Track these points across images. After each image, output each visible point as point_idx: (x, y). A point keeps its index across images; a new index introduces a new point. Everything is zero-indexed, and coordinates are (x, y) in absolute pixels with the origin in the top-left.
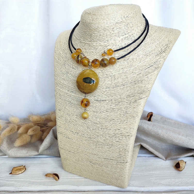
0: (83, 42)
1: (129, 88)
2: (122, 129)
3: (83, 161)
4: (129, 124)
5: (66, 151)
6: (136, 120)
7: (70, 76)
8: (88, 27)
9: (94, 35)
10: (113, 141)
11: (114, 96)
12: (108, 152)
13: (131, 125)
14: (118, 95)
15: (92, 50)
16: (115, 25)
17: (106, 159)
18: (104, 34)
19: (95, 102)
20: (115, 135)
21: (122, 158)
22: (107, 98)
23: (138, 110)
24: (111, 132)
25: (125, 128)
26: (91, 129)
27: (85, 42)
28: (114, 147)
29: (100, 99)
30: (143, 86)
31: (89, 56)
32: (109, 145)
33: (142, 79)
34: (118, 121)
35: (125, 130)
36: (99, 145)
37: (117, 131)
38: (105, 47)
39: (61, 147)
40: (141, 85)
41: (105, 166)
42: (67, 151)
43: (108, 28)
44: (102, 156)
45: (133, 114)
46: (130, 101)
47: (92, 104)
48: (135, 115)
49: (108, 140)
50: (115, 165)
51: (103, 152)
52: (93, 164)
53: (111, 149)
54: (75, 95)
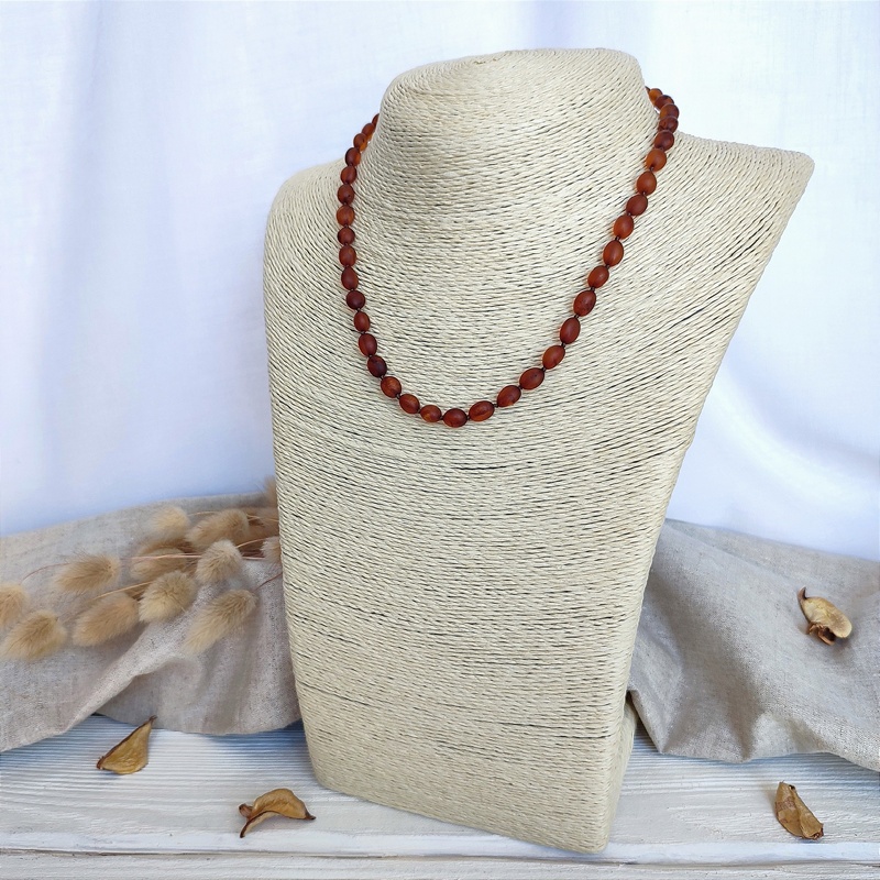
7: (342, 363)
9: (443, 184)
11: (542, 446)
13: (619, 571)
14: (556, 443)
15: (437, 251)
19: (456, 473)
21: (582, 717)
22: (508, 457)
25: (591, 586)
29: (480, 461)
31: (424, 277)
36: (479, 665)
37: (560, 600)
38: (493, 235)
43: (505, 154)
44: (491, 715)
45: (626, 522)
46: (614, 465)
47: (441, 485)
48: (635, 527)
49: (519, 641)
50: (553, 753)
51: (499, 692)
52: (452, 751)
53: (532, 681)
54: (366, 447)
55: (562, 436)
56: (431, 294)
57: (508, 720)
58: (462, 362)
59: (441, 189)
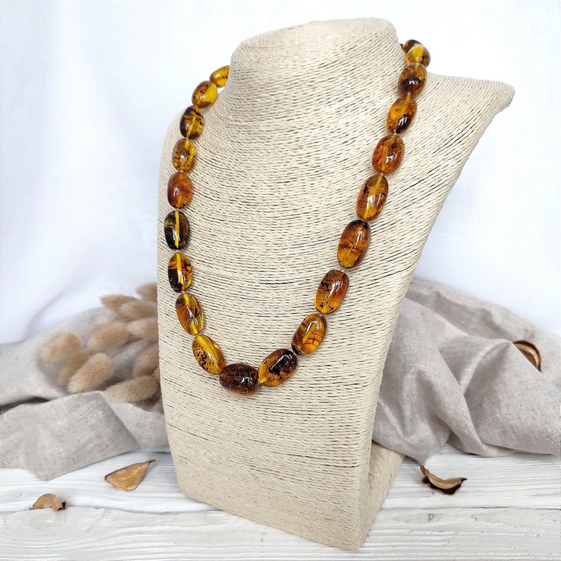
2: (336, 364)
3: (231, 463)
5: (185, 433)
7: (199, 217)
8: (246, 80)
9: (260, 102)
10: (311, 401)
11: (315, 269)
12: (300, 433)
13: (363, 352)
14: (324, 267)
15: (256, 145)
16: (317, 73)
17: (293, 457)
18: (287, 97)
19: (262, 286)
20: (318, 382)
21: (340, 452)
22: (294, 276)
25: (345, 362)
27: (239, 124)
28: (316, 419)
29: (277, 279)
31: (249, 162)
32: (300, 412)
33: (393, 218)
35: (346, 368)
36: (273, 414)
38: (290, 134)
39: (171, 421)
41: (292, 477)
42: (188, 434)
43: (297, 81)
44: (282, 448)
45: (368, 319)
46: (361, 282)
47: (253, 294)
48: (373, 323)
49: (298, 398)
50: (322, 475)
51: (286, 433)
52: (259, 472)
53: (306, 425)
54: (210, 270)
55: (328, 262)
56: (252, 172)
57: (292, 453)
58: (268, 215)
59: (259, 105)
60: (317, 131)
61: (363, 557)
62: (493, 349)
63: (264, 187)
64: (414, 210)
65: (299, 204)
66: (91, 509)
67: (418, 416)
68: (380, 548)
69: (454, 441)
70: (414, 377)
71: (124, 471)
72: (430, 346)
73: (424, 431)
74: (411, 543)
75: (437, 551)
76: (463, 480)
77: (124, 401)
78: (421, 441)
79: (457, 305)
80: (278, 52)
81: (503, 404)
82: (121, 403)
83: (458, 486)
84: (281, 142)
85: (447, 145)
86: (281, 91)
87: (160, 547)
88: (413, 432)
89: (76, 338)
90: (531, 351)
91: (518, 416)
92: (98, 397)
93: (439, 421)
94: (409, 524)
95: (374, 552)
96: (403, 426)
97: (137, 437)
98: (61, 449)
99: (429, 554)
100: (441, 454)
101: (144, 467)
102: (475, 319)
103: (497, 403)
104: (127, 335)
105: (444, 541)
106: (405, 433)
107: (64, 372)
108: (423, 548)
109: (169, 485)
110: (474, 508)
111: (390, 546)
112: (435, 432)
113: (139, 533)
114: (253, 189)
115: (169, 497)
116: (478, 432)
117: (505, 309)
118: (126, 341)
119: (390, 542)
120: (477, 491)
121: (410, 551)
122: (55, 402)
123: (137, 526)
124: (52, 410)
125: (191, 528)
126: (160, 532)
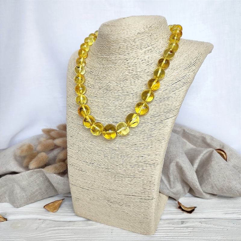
0: (100, 56)
1: (153, 106)
3: (99, 200)
4: (154, 149)
5: (78, 188)
6: (163, 144)
8: (106, 39)
10: (135, 171)
12: (130, 185)
16: (137, 36)
17: (127, 196)
18: (124, 46)
20: (138, 164)
23: (165, 132)
24: (133, 160)
26: (109, 157)
27: (103, 57)
28: (137, 179)
30: (170, 103)
32: (130, 177)
33: (169, 96)
34: (140, 146)
35: (149, 157)
39: (72, 182)
40: (167, 103)
41: (126, 204)
42: (80, 188)
60: (136, 60)
61: (155, 239)
62: (207, 152)
63: (114, 83)
64: (177, 92)
65: (129, 90)
66: (37, 220)
67: (176, 180)
68: (162, 235)
69: (192, 191)
70: (175, 164)
71: (52, 204)
72: (181, 151)
73: (179, 187)
74: (175, 233)
75: (185, 236)
76: (195, 207)
77: (52, 173)
78: (177, 191)
79: (192, 135)
80: (120, 27)
81: (211, 175)
82: (51, 174)
83: (193, 210)
84: (121, 64)
85: (189, 67)
86: (121, 44)
87: (68, 235)
88: (174, 187)
89: (32, 146)
90: (223, 153)
91: (218, 180)
92: (40, 172)
93: (185, 183)
94: (173, 225)
95: (159, 237)
96: (170, 185)
97: (57, 189)
98: (24, 194)
99: (182, 237)
100: (186, 197)
101: (60, 202)
102: (199, 141)
103: (209, 175)
104: (54, 145)
105: (188, 232)
106: (171, 188)
107: (26, 161)
108: (180, 235)
109: (71, 210)
110: (200, 219)
111: (166, 234)
112: (183, 187)
113: (59, 230)
114: (109, 83)
115: (71, 215)
116: (201, 187)
117: (212, 137)
118: (53, 147)
119: (166, 233)
120: (201, 212)
121: (174, 236)
122: (22, 174)
123: (58, 227)
124: (21, 177)
125: (81, 228)
126: (68, 229)
